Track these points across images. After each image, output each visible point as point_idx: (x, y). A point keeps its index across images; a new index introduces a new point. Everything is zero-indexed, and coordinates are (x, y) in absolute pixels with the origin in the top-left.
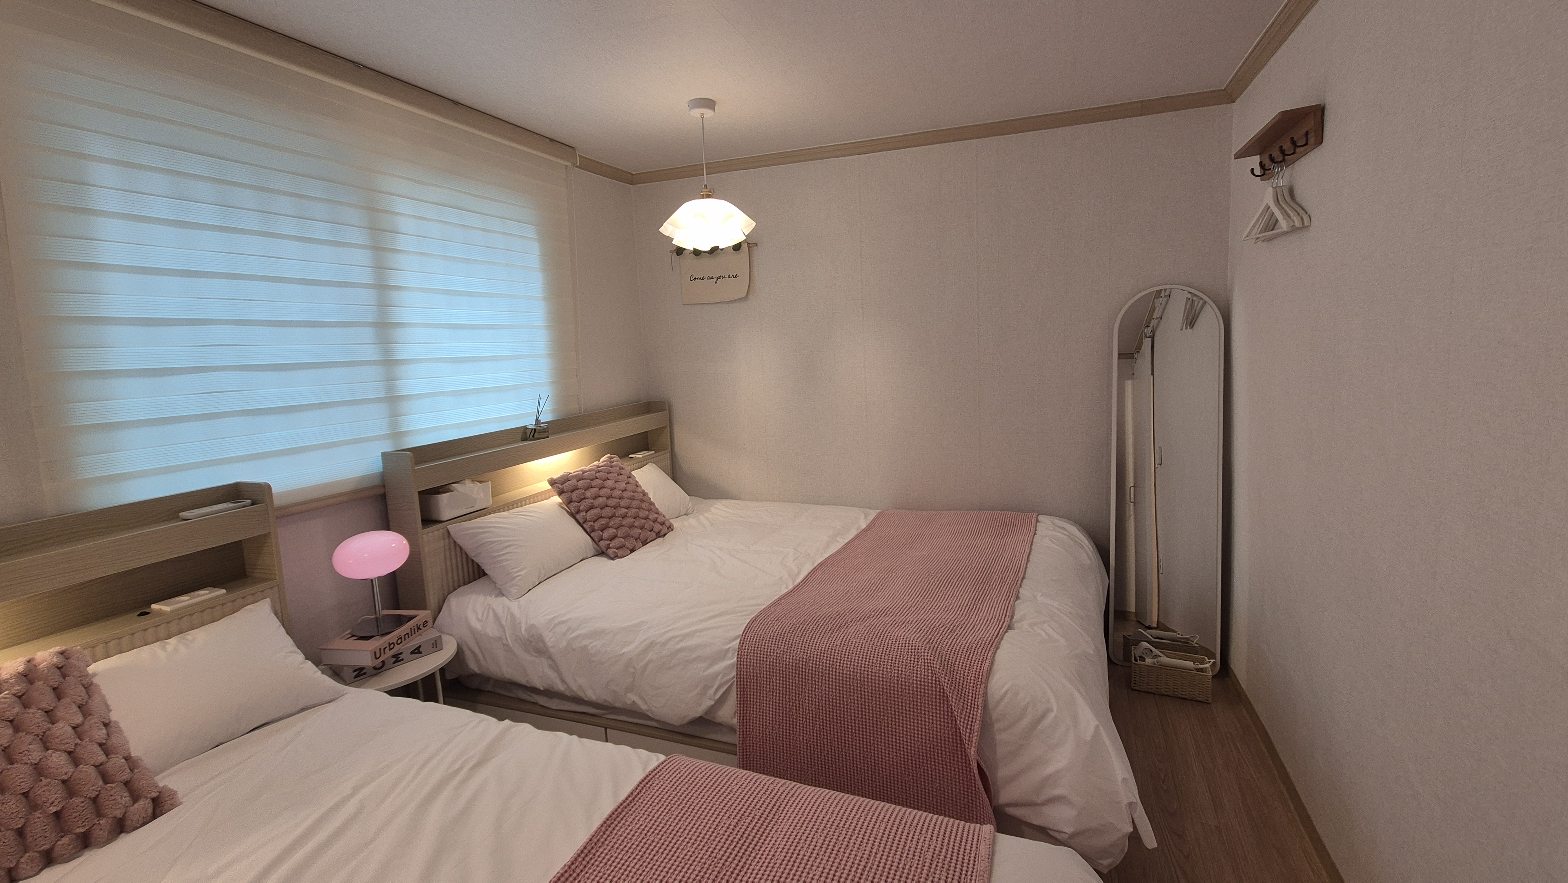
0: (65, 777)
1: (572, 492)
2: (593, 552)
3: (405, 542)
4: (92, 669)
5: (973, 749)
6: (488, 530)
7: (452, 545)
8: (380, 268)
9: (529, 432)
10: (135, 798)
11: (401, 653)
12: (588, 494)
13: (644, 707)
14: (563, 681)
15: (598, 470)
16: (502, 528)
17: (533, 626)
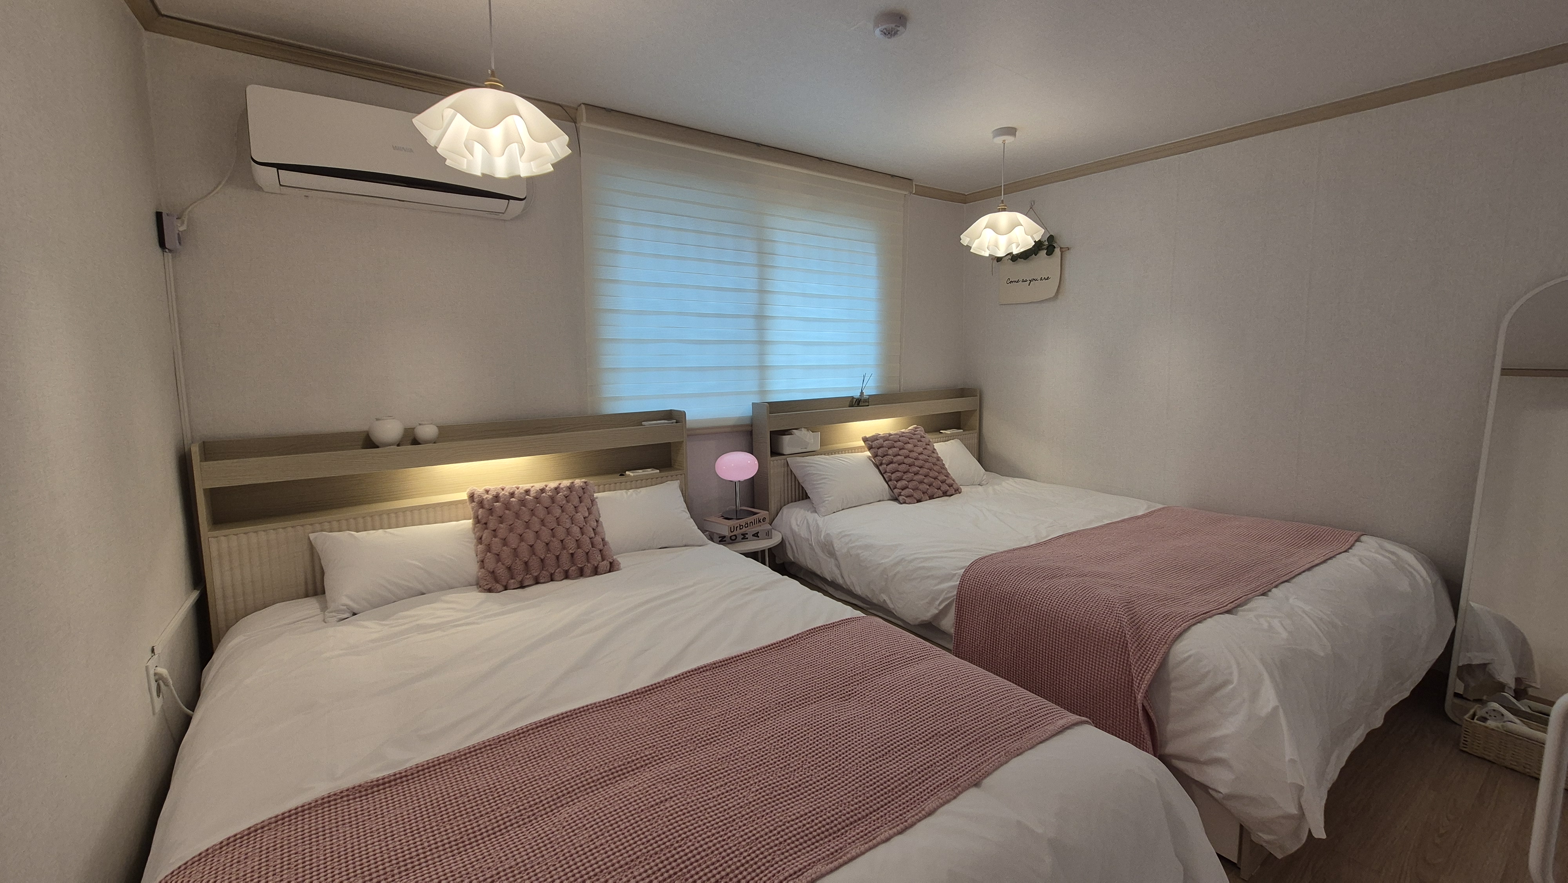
0: (578, 539)
1: (878, 448)
2: (888, 497)
3: (756, 462)
4: (596, 495)
5: (1140, 694)
6: (813, 465)
7: (789, 472)
8: (762, 279)
9: (855, 400)
10: (603, 560)
11: (747, 534)
12: (890, 452)
13: (891, 606)
14: (843, 577)
15: (902, 435)
16: (823, 466)
17: (828, 534)
